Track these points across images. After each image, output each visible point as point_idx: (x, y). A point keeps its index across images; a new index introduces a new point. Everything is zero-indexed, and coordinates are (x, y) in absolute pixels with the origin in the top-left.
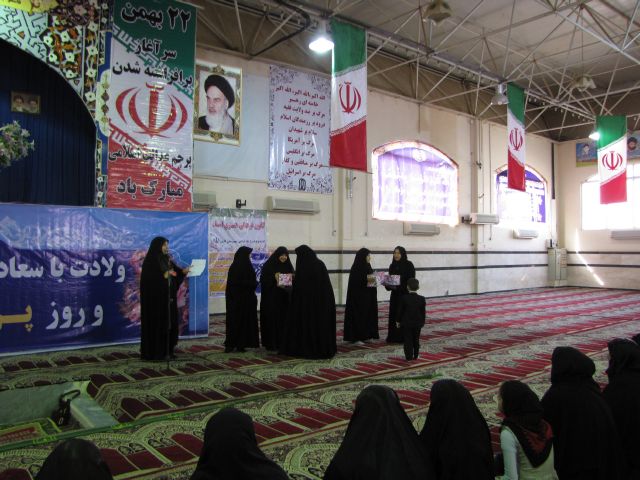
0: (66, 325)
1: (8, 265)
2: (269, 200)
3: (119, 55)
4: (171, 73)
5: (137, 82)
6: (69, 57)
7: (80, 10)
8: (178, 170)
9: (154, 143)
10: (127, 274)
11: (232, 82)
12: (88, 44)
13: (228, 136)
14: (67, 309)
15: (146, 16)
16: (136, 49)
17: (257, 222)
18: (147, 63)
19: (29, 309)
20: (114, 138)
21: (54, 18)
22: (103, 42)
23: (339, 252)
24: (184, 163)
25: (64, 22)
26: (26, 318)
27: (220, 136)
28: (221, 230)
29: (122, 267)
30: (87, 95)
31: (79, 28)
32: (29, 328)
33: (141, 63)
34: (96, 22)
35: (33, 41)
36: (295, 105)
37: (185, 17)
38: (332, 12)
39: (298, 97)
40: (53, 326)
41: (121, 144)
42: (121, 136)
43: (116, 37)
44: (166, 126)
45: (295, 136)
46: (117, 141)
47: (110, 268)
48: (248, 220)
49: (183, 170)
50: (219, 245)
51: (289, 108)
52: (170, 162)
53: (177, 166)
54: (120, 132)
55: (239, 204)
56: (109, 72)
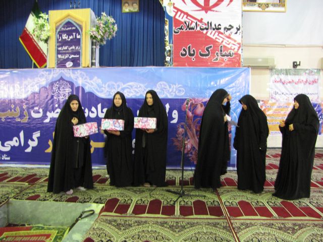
8: (228, 36)
9: (207, 17)
13: (274, 5)
17: (311, 78)
20: (177, 17)
24: (234, 30)
27: (267, 5)
28: (279, 85)
41: (183, 20)
42: (182, 14)
44: (219, 2)
46: (180, 19)
48: (304, 77)
49: (233, 36)
50: (277, 97)
52: (222, 30)
53: (227, 33)
54: (182, 12)
55: (295, 65)
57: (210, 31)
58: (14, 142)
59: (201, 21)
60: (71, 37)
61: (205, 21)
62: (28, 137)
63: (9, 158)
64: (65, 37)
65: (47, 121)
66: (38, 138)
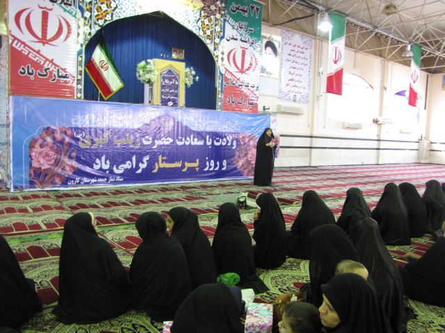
0: (212, 169)
1: (190, 138)
2: (279, 106)
3: (230, 31)
4: (251, 41)
5: (237, 45)
6: (208, 32)
7: (213, 8)
8: (252, 92)
10: (237, 145)
11: (277, 45)
12: (216, 25)
14: (212, 161)
15: (241, 10)
16: (236, 28)
18: (241, 35)
19: (198, 160)
20: (226, 75)
21: (202, 12)
22: (222, 24)
23: (311, 137)
24: (255, 88)
25: (206, 14)
26: (196, 165)
29: (235, 141)
30: (215, 52)
31: (212, 17)
32: (197, 169)
33: (239, 35)
34: (220, 13)
35: (194, 24)
36: (293, 53)
37: (258, 9)
39: (295, 48)
40: (206, 169)
41: (229, 78)
42: (229, 74)
43: (228, 21)
44: (249, 68)
45: (292, 71)
47: (230, 141)
49: (255, 92)
51: (290, 55)
52: (250, 88)
53: (252, 89)
54: (229, 71)
55: (265, 108)
56: (224, 40)
57: (243, 87)
58: (127, 165)
59: (239, 79)
60: (171, 83)
61: (241, 80)
62: (139, 160)
63: (122, 180)
64: (167, 81)
65: (155, 147)
66: (147, 161)
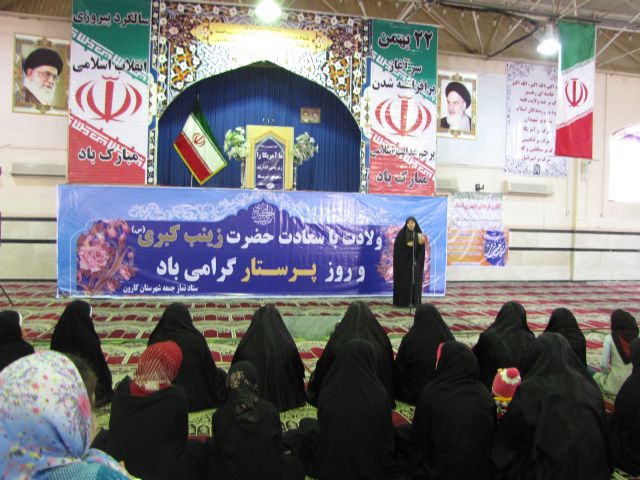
0: (339, 280)
1: (301, 234)
2: (505, 184)
3: (378, 74)
4: (418, 85)
5: (392, 95)
6: (341, 81)
7: (348, 44)
8: (424, 163)
9: (405, 142)
10: (384, 244)
11: (469, 87)
12: (354, 69)
13: (465, 133)
14: (340, 268)
15: (398, 41)
16: (389, 68)
17: (494, 203)
18: (398, 78)
19: (314, 266)
20: (374, 140)
21: (331, 53)
22: (365, 66)
23: (572, 232)
24: (429, 157)
25: (337, 55)
26: (312, 272)
27: (459, 132)
28: (461, 210)
29: (379, 239)
30: (354, 108)
31: (347, 58)
32: (314, 279)
33: (394, 79)
34: (360, 51)
35: (317, 72)
36: (530, 97)
37: (428, 37)
38: (558, 16)
39: (534, 89)
40: (330, 279)
41: (380, 144)
42: (379, 137)
43: (375, 61)
44: (415, 127)
45: (530, 125)
46: (377, 142)
47: (371, 238)
48: (486, 201)
49: (428, 163)
50: (459, 223)
51: (525, 100)
52: (417, 156)
53: (423, 159)
54: (379, 134)
55: (478, 188)
56: (369, 89)
57: (406, 156)
58: (204, 271)
59: (397, 145)
60: (272, 157)
61: (401, 146)
62: (222, 264)
63: (196, 290)
64: (265, 155)
65: (245, 246)
66: (233, 266)
